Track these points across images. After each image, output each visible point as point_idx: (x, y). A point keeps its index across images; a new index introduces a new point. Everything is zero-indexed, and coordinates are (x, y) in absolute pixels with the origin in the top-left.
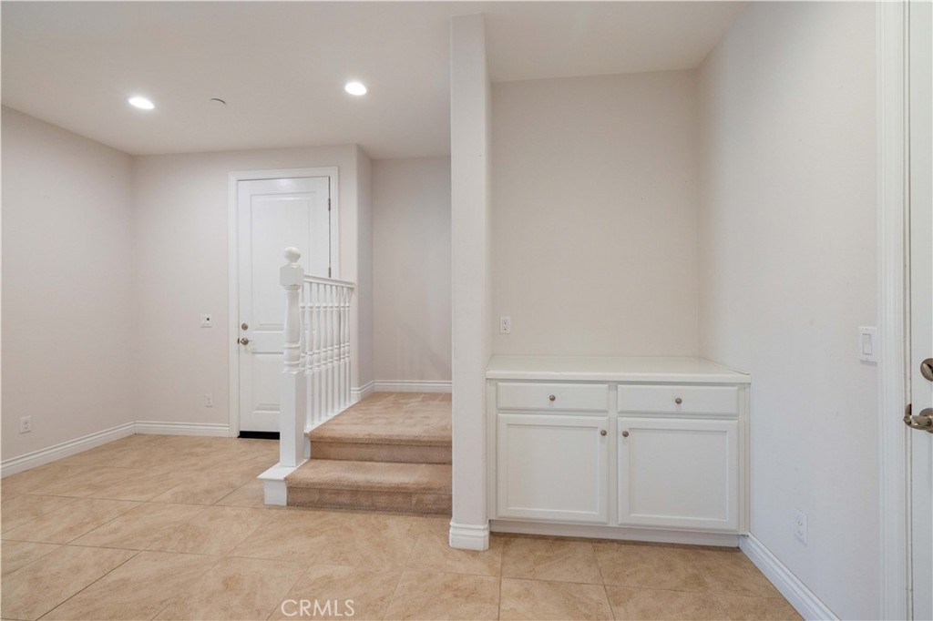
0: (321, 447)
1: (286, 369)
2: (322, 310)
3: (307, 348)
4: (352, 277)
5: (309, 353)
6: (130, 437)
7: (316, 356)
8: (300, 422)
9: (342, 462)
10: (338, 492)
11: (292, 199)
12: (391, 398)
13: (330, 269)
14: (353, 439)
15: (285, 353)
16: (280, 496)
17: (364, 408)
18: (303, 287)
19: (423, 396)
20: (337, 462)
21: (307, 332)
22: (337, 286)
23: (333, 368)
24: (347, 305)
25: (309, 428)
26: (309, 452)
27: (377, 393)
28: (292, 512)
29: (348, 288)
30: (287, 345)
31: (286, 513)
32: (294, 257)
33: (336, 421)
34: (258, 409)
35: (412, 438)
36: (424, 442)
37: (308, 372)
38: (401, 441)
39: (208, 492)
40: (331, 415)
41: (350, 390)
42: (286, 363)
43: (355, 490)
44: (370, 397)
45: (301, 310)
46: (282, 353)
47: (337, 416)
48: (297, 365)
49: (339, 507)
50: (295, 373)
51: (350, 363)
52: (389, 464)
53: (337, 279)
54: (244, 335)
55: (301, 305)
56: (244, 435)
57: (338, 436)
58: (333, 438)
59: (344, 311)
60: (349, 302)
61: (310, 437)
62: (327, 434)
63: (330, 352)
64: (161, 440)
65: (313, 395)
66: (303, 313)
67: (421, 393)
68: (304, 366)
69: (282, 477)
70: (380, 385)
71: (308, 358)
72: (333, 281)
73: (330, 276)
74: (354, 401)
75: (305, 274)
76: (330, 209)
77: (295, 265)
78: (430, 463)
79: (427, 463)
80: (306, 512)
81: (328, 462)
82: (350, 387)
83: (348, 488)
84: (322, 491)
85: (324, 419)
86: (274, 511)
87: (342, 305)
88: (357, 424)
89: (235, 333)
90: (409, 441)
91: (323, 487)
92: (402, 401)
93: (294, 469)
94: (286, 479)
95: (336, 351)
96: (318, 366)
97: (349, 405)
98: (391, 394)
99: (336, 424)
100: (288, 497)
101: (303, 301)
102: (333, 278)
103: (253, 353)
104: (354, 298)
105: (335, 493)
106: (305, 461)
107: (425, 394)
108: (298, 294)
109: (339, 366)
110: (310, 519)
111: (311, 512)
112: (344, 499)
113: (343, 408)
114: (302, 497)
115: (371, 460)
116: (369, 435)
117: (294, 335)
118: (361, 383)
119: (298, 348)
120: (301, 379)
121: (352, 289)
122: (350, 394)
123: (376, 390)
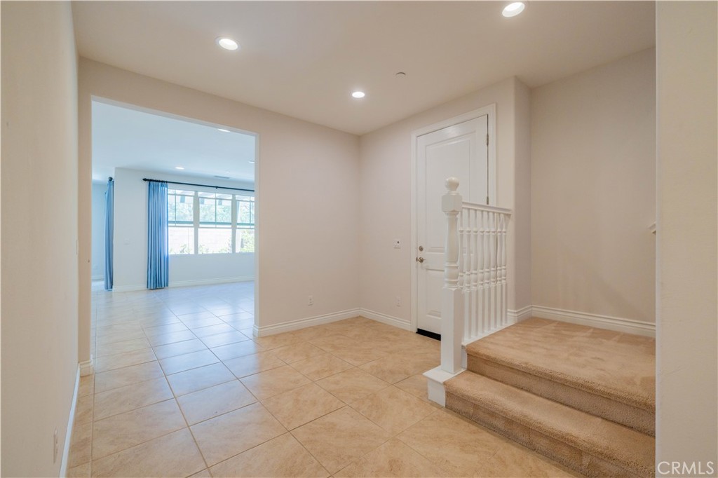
0: (477, 362)
1: (446, 285)
2: (479, 234)
3: (465, 269)
4: (509, 203)
5: (467, 273)
6: (357, 317)
7: (473, 276)
8: (458, 335)
9: (496, 382)
10: (493, 414)
11: (456, 142)
12: (552, 327)
13: (488, 198)
14: (508, 363)
15: (446, 271)
16: (440, 397)
17: (521, 332)
18: (461, 212)
19: (591, 330)
20: (492, 381)
21: (464, 254)
22: (494, 213)
23: (490, 289)
24: (504, 230)
25: (466, 341)
26: (466, 363)
27: (536, 318)
28: (449, 416)
29: (506, 215)
30: (447, 264)
31: (445, 415)
32: (453, 186)
33: (492, 340)
34: (429, 314)
35: (580, 381)
36: (597, 391)
37: (466, 290)
38: (566, 381)
39: (392, 372)
40: (487, 333)
41: (506, 312)
42: (446, 280)
43: (510, 421)
44: (528, 322)
45: (459, 233)
46: (443, 271)
47: (494, 334)
48: (456, 283)
49: (493, 429)
50: (454, 290)
51: (506, 285)
52: (550, 403)
53: (495, 206)
54: (421, 255)
55: (460, 229)
56: (420, 332)
57: (493, 356)
58: (488, 357)
59: (501, 236)
60: (506, 228)
61: (467, 351)
62: (483, 351)
63: (486, 274)
64: (371, 323)
65: (470, 312)
66: (462, 236)
67: (589, 328)
68: (462, 284)
69: (442, 380)
70: (539, 311)
71: (466, 277)
72: (490, 207)
73: (488, 203)
74: (510, 323)
75: (463, 201)
76: (488, 145)
77: (454, 193)
78: (606, 419)
79: (603, 418)
80: (462, 421)
81: (483, 379)
82: (506, 308)
83: (502, 414)
84: (476, 407)
85: (481, 336)
86: (435, 409)
87: (499, 230)
88: (513, 348)
89: (415, 253)
90: (576, 384)
91: (477, 403)
92: (564, 332)
93: (453, 376)
94: (445, 383)
95: (492, 273)
96: (476, 286)
97: (505, 326)
98: (550, 321)
99: (492, 343)
100: (446, 401)
101: (461, 225)
102: (490, 204)
103: (427, 269)
104: (511, 224)
105: (489, 414)
106: (463, 370)
107: (595, 329)
108: (457, 219)
109: (496, 287)
110: (464, 431)
111: (467, 424)
112: (499, 424)
113: (499, 328)
114: (459, 405)
115: (529, 391)
116: (526, 364)
117: (453, 257)
118: (518, 305)
119: (457, 267)
120: (459, 296)
121: (509, 215)
122: (506, 315)
123: (533, 315)
